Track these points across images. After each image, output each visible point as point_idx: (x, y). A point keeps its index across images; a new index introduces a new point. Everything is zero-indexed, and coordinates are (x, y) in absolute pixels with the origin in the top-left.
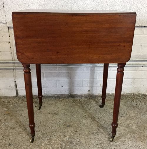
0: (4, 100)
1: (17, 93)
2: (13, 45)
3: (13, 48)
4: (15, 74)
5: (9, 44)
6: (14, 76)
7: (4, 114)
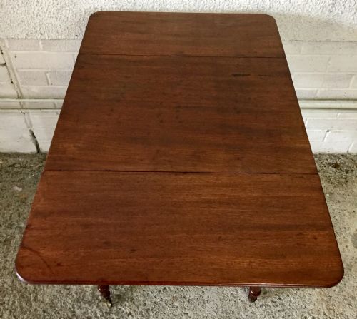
0: (14, 162)
1: (37, 146)
2: (13, 70)
3: (15, 75)
4: (26, 118)
5: (5, 67)
6: (26, 121)
7: (17, 198)
